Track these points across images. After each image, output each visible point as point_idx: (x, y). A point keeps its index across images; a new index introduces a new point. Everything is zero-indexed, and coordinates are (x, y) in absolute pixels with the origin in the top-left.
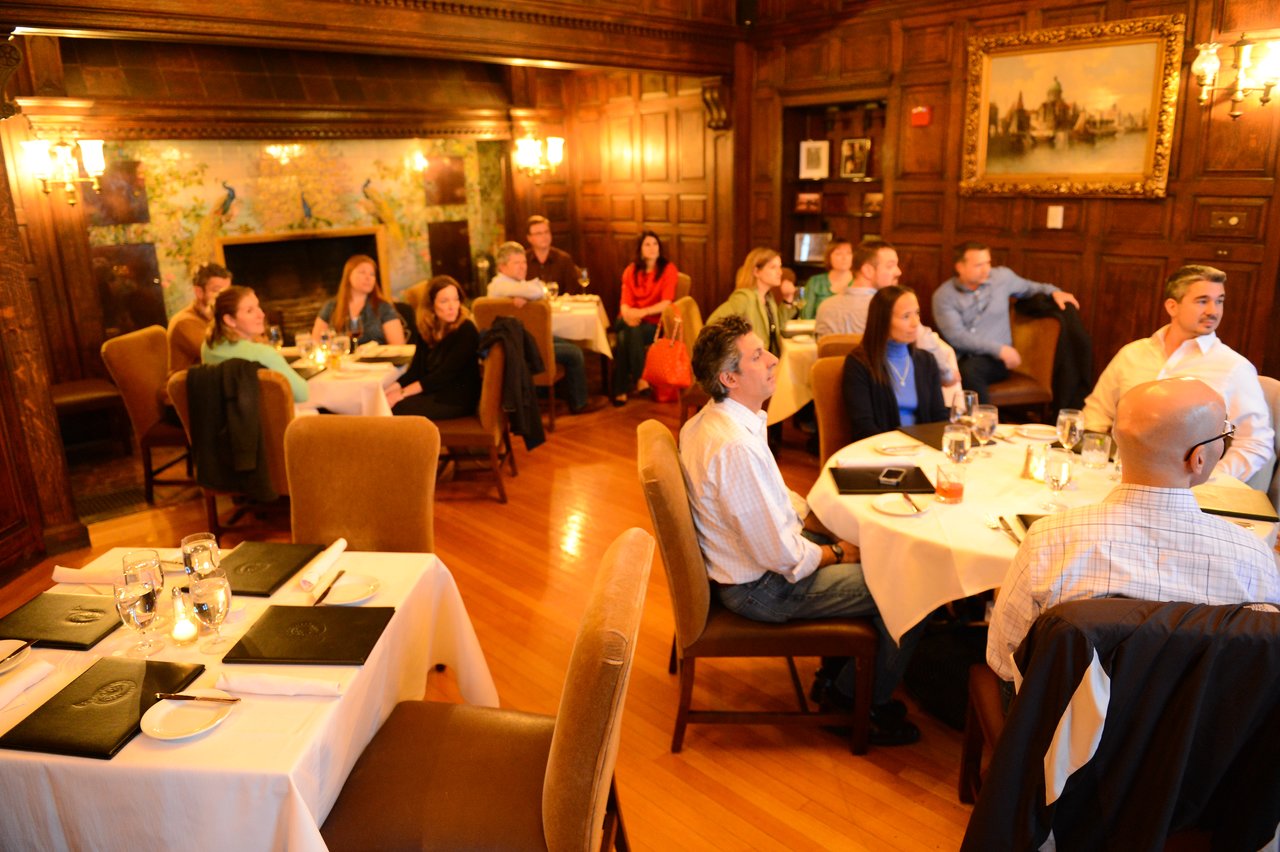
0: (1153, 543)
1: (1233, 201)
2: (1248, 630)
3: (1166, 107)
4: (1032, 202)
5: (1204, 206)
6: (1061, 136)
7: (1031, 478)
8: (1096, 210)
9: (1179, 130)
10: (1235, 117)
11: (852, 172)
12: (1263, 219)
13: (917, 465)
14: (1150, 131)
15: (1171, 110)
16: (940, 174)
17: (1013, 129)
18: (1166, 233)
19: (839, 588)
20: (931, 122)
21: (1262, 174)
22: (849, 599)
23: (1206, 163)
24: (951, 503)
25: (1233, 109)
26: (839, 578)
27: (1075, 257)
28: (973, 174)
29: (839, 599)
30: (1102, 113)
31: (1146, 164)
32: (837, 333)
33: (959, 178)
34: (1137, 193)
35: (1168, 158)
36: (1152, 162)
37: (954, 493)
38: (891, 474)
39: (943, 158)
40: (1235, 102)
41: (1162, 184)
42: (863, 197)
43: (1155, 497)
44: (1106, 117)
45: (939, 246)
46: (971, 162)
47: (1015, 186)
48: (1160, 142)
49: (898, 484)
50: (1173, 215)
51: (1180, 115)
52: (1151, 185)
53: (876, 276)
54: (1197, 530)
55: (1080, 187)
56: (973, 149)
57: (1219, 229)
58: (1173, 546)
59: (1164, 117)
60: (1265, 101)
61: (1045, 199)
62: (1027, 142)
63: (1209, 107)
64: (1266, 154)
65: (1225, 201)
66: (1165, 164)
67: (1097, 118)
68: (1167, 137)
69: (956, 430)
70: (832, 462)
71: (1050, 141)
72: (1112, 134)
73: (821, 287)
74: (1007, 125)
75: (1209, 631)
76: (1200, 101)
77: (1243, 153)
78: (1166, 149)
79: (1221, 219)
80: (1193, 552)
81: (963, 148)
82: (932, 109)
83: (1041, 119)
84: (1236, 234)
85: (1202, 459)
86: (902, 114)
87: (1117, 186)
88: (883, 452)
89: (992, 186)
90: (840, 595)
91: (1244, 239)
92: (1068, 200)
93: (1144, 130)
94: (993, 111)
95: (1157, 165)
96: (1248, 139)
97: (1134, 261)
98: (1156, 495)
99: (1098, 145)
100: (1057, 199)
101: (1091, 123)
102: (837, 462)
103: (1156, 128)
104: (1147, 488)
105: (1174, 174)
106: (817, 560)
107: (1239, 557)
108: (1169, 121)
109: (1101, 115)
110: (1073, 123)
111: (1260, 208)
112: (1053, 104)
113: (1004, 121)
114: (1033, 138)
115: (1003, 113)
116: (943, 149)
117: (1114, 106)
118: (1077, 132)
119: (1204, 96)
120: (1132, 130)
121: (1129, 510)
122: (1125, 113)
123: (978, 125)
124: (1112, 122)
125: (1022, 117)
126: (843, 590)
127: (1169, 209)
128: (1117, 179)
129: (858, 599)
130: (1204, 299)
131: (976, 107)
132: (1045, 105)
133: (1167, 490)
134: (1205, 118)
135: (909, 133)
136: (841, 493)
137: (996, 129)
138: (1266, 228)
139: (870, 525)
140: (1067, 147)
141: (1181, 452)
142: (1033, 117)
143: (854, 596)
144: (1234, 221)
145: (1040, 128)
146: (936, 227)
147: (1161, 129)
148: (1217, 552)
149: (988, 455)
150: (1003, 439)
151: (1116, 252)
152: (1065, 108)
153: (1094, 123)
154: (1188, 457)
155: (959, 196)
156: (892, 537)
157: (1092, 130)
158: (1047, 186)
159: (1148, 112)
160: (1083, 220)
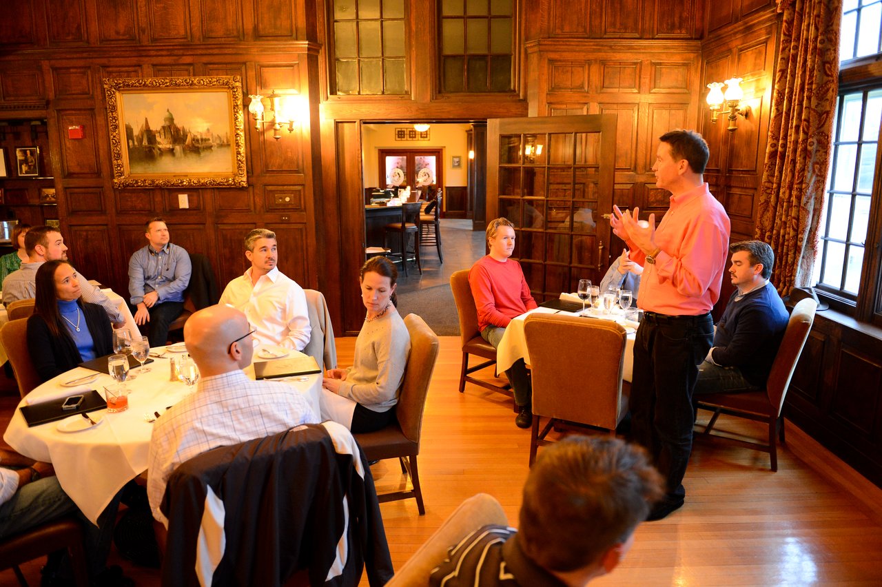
0: (226, 410)
1: (285, 187)
2: (293, 445)
3: (239, 132)
4: (166, 193)
5: (271, 191)
6: (178, 148)
7: (177, 380)
8: (208, 196)
9: (248, 146)
10: (277, 139)
11: (26, 173)
12: (302, 197)
13: (93, 390)
14: (231, 145)
15: (242, 134)
16: (98, 174)
17: (145, 143)
18: (252, 209)
19: (40, 500)
20: (84, 136)
21: (297, 172)
22: (51, 505)
23: (267, 166)
24: (120, 411)
25: (275, 134)
26: (39, 492)
27: (201, 226)
28: (122, 174)
29: (42, 508)
30: (201, 134)
31: (233, 167)
32: (22, 299)
33: (113, 177)
34: (231, 184)
35: (245, 163)
36: (236, 165)
37: (121, 404)
38: (73, 400)
39: (98, 163)
40: (275, 130)
41: (245, 179)
42: (40, 191)
43: (219, 381)
44: (204, 137)
45: (106, 225)
46: (118, 165)
47: (153, 182)
48: (239, 153)
49: (77, 407)
50: (254, 197)
51: (248, 137)
52: (238, 179)
53: (47, 252)
54: (249, 393)
55: (195, 182)
56: (119, 156)
57: (280, 204)
58: (237, 408)
59: (238, 138)
60: (291, 130)
61: (175, 189)
62: (156, 152)
63: (263, 133)
64: (297, 161)
65: (281, 188)
66: (244, 166)
67: (199, 137)
68: (242, 150)
69: (117, 358)
70: (22, 404)
71: (171, 152)
72: (210, 147)
73: (12, 264)
74: (141, 141)
75: (272, 452)
76: (257, 129)
77: (285, 160)
78: (243, 157)
79: (281, 198)
80: (250, 407)
81: (113, 156)
82: (83, 127)
83: (163, 137)
84: (290, 207)
85: (239, 350)
86: (61, 131)
87: (219, 180)
88: (67, 385)
89: (137, 182)
90: (43, 505)
91: (295, 210)
92: (190, 190)
93: (229, 145)
94: (129, 131)
95: (239, 167)
96: (287, 152)
97: (237, 226)
98: (220, 379)
99: (202, 154)
100: (183, 190)
101: (195, 140)
102: (27, 402)
103: (235, 144)
104: (213, 377)
105: (250, 173)
106: (16, 483)
107: (276, 401)
108: (242, 141)
109: (201, 136)
110: (185, 141)
111: (300, 191)
112: (169, 127)
113: (137, 137)
114: (160, 149)
115: (136, 132)
116: (97, 156)
117: (208, 130)
118: (188, 146)
119: (259, 126)
120: (221, 145)
121: (207, 394)
122: (215, 135)
123: (119, 139)
124: (209, 140)
125: (150, 134)
126: (44, 500)
127: (251, 193)
128: (218, 175)
129: (59, 503)
130: (264, 249)
131: (116, 127)
132: (164, 128)
133: (224, 375)
134: (261, 138)
135: (69, 144)
136: (30, 425)
137: (133, 143)
138: (305, 203)
139: (57, 444)
140: (183, 155)
141: (225, 349)
142: (157, 135)
143: (55, 502)
144: (287, 199)
145: (163, 143)
146: (102, 212)
147: (238, 145)
148: (262, 402)
149: (148, 370)
150: (158, 357)
151: (225, 222)
152: (177, 130)
153: (198, 140)
154: (229, 352)
155: (115, 190)
156: (74, 449)
157: (197, 145)
158: (174, 181)
159: (229, 135)
160: (202, 202)
